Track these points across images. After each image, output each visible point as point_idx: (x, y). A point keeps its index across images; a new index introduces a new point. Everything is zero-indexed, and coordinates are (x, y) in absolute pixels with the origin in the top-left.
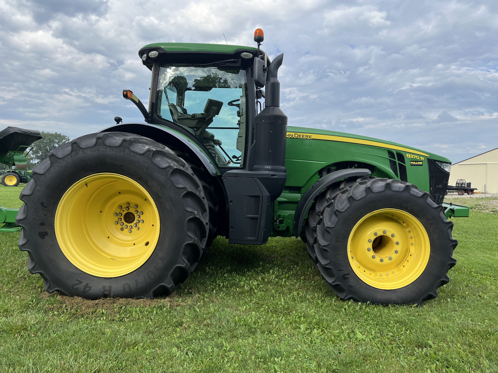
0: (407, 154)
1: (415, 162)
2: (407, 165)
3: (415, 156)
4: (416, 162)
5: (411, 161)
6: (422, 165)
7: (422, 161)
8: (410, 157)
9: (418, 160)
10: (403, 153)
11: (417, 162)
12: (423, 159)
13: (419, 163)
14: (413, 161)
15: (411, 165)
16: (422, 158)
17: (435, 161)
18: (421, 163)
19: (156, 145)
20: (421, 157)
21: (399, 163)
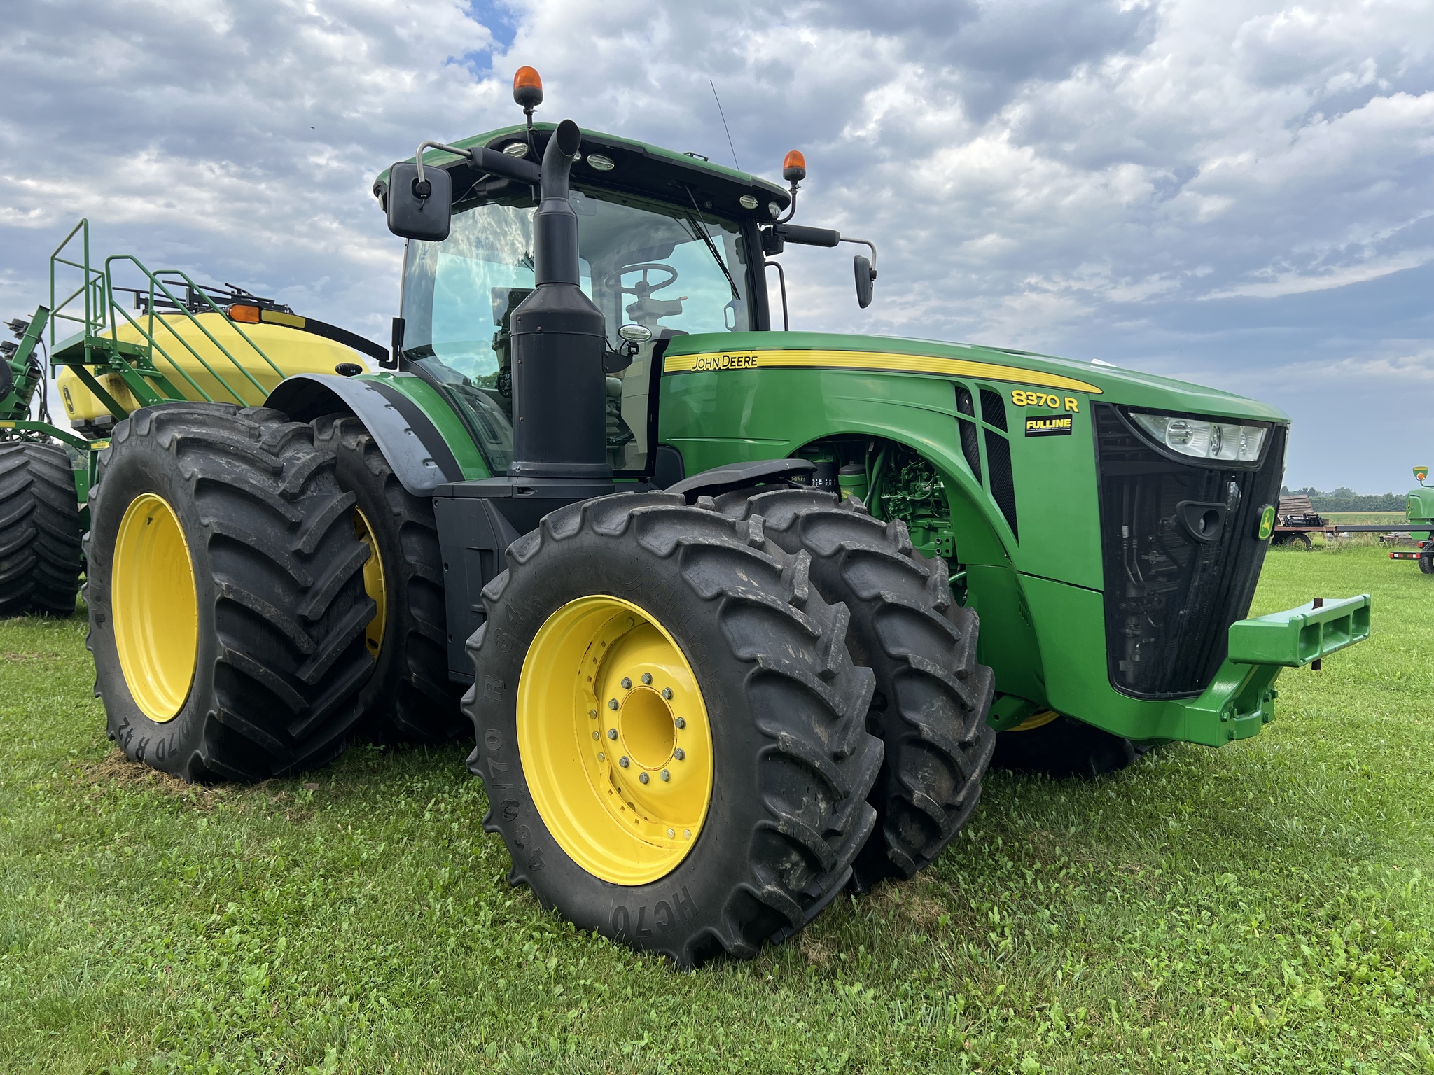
0: (1014, 393)
1: (1044, 419)
2: (1014, 433)
3: (1044, 396)
4: (1048, 422)
5: (1028, 419)
6: (1067, 432)
7: (1069, 416)
8: (1025, 403)
9: (1055, 413)
10: (1001, 389)
11: (1051, 418)
12: (1074, 406)
13: (1058, 424)
14: (1036, 419)
15: (1028, 435)
16: (1072, 404)
17: (1125, 409)
18: (1065, 423)
19: (228, 425)
20: (1067, 399)
21: (987, 432)
